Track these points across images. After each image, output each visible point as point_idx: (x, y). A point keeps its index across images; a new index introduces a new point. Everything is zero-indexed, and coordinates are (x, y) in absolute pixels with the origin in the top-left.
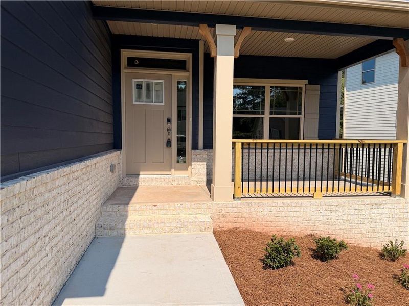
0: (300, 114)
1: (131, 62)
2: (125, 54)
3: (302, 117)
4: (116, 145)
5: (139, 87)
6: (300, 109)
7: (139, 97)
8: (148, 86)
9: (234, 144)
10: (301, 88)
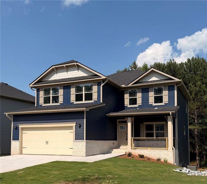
0: (164, 131)
1: (119, 122)
2: (118, 120)
3: (165, 132)
4: (116, 139)
5: (121, 127)
6: (164, 130)
7: (121, 129)
8: (123, 126)
9: (131, 139)
10: (164, 124)
